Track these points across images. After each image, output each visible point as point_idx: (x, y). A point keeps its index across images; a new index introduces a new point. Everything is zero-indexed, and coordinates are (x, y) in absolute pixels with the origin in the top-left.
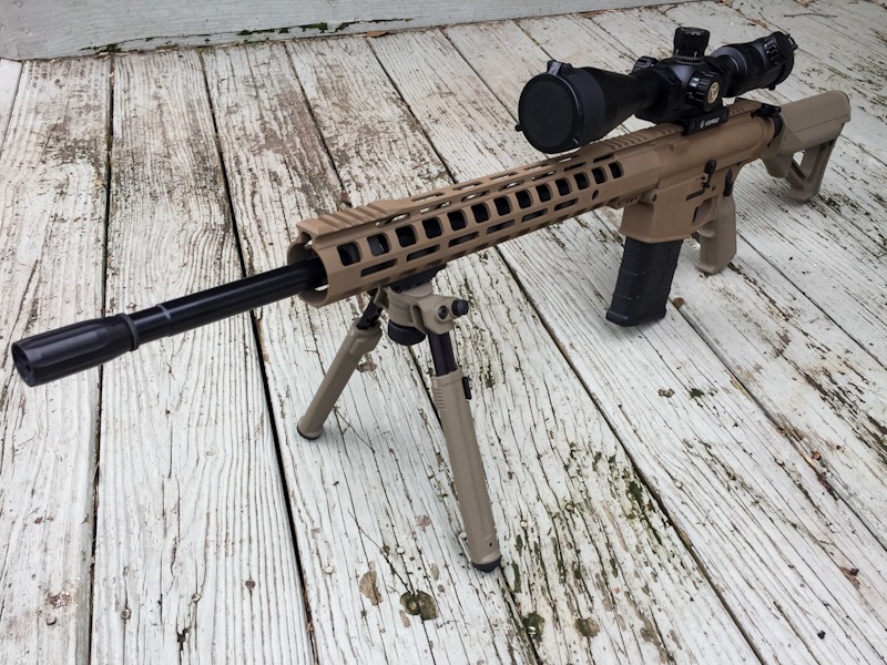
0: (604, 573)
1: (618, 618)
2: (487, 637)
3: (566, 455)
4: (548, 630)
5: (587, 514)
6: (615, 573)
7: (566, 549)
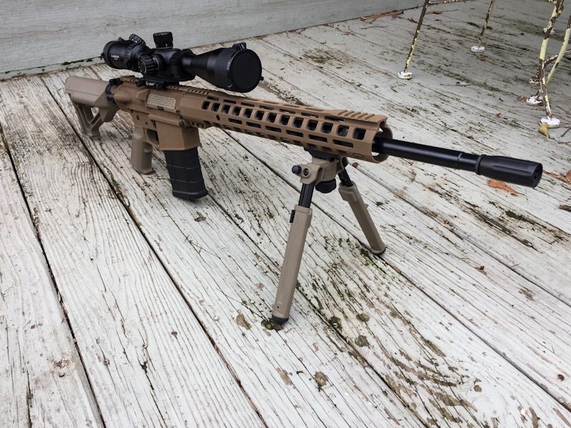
0: (362, 292)
1: (377, 311)
2: (314, 332)
3: (324, 243)
4: (343, 323)
5: (344, 267)
6: (368, 291)
7: (339, 285)
